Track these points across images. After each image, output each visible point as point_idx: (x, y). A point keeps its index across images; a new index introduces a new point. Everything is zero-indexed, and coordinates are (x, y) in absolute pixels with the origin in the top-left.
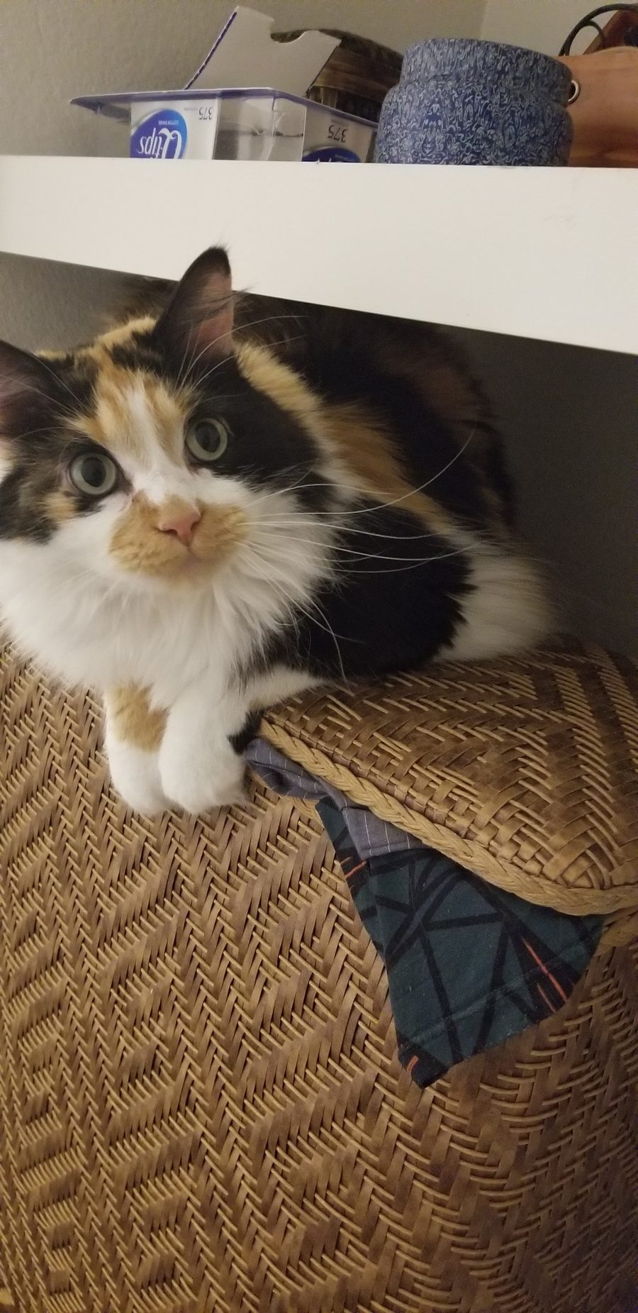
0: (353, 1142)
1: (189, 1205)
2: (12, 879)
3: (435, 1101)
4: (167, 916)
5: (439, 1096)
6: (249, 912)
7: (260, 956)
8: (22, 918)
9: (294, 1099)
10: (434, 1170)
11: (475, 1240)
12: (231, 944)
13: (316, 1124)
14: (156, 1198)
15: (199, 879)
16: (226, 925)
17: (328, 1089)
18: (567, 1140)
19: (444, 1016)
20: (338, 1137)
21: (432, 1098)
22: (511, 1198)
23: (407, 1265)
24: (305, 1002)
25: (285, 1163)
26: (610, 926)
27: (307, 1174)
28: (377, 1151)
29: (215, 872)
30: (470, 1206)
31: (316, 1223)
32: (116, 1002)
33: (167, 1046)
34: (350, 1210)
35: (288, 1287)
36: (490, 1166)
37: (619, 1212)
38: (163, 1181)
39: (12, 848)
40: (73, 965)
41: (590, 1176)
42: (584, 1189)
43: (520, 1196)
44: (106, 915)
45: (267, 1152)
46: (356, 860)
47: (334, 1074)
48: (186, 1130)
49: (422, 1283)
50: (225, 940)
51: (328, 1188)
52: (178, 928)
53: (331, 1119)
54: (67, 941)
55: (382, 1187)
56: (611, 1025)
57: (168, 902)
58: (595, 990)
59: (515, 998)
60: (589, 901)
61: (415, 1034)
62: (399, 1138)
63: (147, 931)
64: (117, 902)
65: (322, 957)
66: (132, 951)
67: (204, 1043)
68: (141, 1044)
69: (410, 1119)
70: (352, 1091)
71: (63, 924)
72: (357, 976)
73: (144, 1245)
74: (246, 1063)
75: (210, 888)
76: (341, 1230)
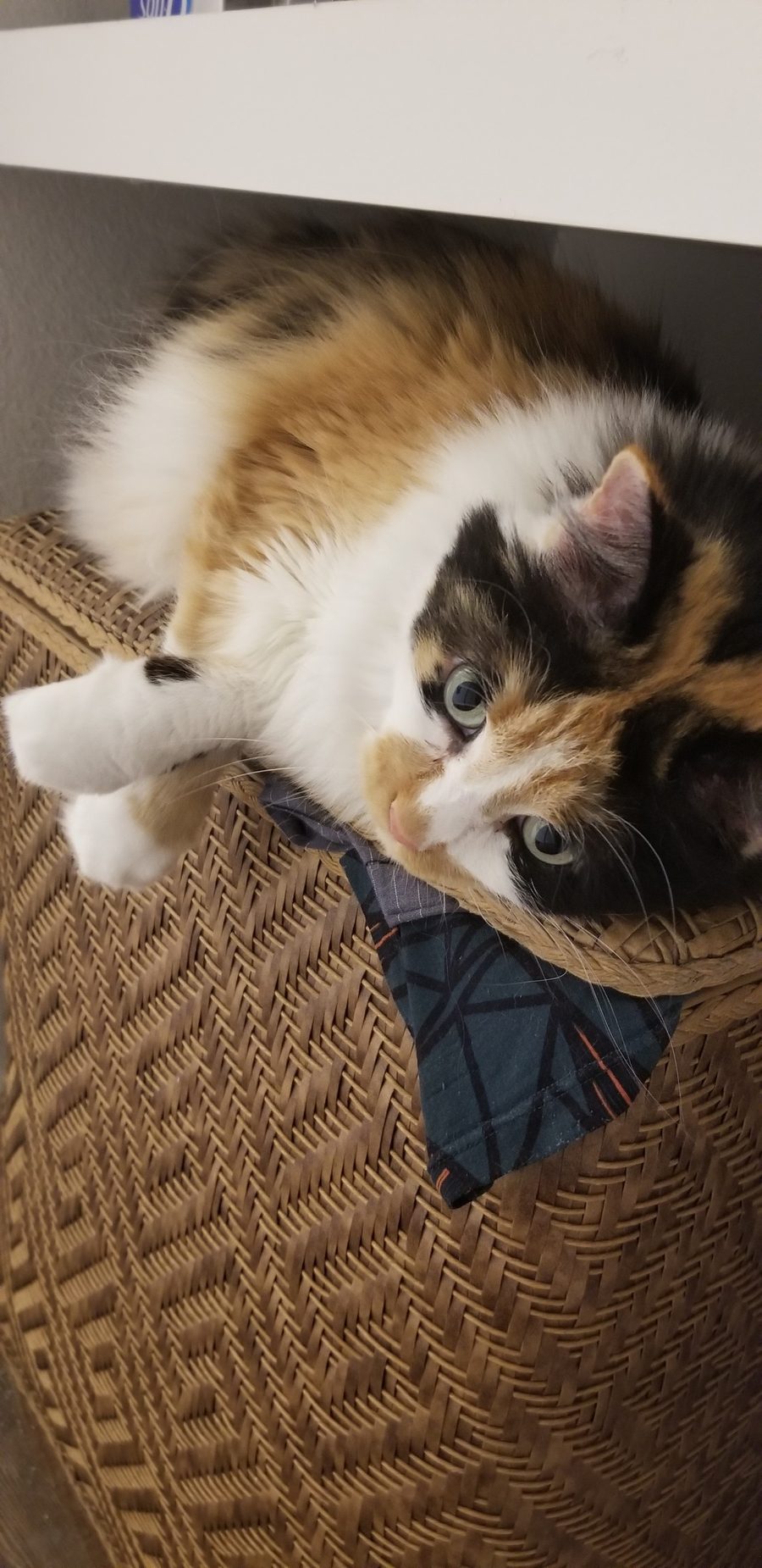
0: (394, 1265)
1: (226, 1330)
2: (32, 945)
3: (484, 1220)
4: (191, 992)
5: (489, 1215)
6: (277, 988)
7: (290, 1042)
8: (44, 990)
9: (330, 1212)
10: (488, 1302)
11: (543, 1385)
12: (259, 1027)
13: (355, 1243)
14: (192, 1319)
15: (222, 947)
16: (253, 1004)
17: (366, 1202)
18: (657, 1267)
19: (484, 1119)
20: (379, 1260)
21: (481, 1218)
22: (587, 1337)
23: (463, 1411)
24: (339, 1097)
25: (324, 1288)
26: (694, 1008)
27: (347, 1302)
28: (422, 1279)
29: (239, 939)
30: (532, 1347)
31: (358, 1358)
32: (143, 1092)
33: (197, 1145)
34: (396, 1345)
35: (333, 1430)
36: (556, 1298)
37: (743, 1349)
38: (199, 1302)
39: (30, 908)
40: (97, 1046)
41: (696, 1308)
42: (688, 1324)
43: (598, 1333)
44: (128, 989)
45: (304, 1274)
46: (385, 929)
47: (372, 1184)
48: (219, 1243)
49: (482, 1433)
50: (253, 1022)
51: (371, 1317)
52: (203, 1006)
53: (370, 1238)
54: (91, 1019)
55: (430, 1319)
56: (707, 1129)
57: (191, 975)
58: (679, 1088)
59: (566, 1099)
60: (658, 979)
61: (448, 1142)
62: (446, 1264)
63: (171, 1009)
64: (138, 973)
65: (355, 1043)
66: (157, 1032)
67: (234, 1143)
68: (170, 1141)
69: (458, 1241)
70: (391, 1206)
71: (86, 1000)
72: (395, 1068)
73: (184, 1374)
74: (279, 1168)
75: (234, 959)
76: (388, 1368)
